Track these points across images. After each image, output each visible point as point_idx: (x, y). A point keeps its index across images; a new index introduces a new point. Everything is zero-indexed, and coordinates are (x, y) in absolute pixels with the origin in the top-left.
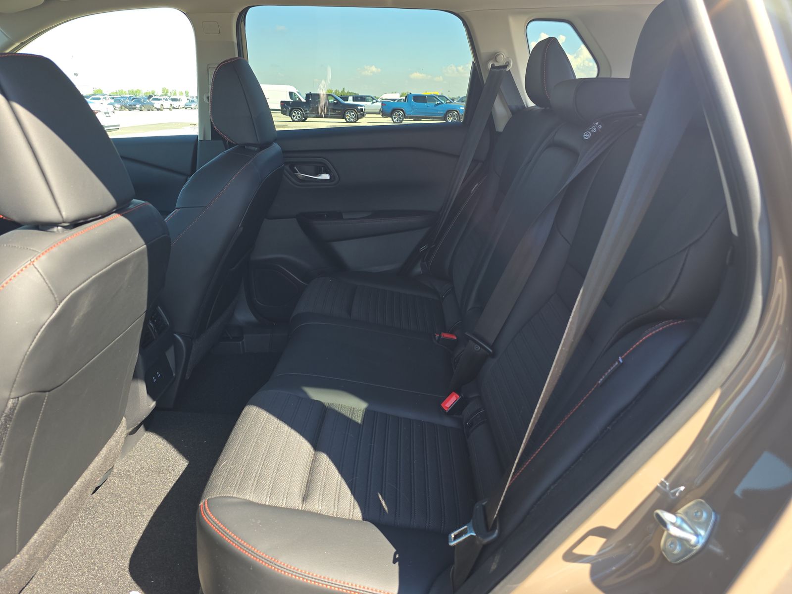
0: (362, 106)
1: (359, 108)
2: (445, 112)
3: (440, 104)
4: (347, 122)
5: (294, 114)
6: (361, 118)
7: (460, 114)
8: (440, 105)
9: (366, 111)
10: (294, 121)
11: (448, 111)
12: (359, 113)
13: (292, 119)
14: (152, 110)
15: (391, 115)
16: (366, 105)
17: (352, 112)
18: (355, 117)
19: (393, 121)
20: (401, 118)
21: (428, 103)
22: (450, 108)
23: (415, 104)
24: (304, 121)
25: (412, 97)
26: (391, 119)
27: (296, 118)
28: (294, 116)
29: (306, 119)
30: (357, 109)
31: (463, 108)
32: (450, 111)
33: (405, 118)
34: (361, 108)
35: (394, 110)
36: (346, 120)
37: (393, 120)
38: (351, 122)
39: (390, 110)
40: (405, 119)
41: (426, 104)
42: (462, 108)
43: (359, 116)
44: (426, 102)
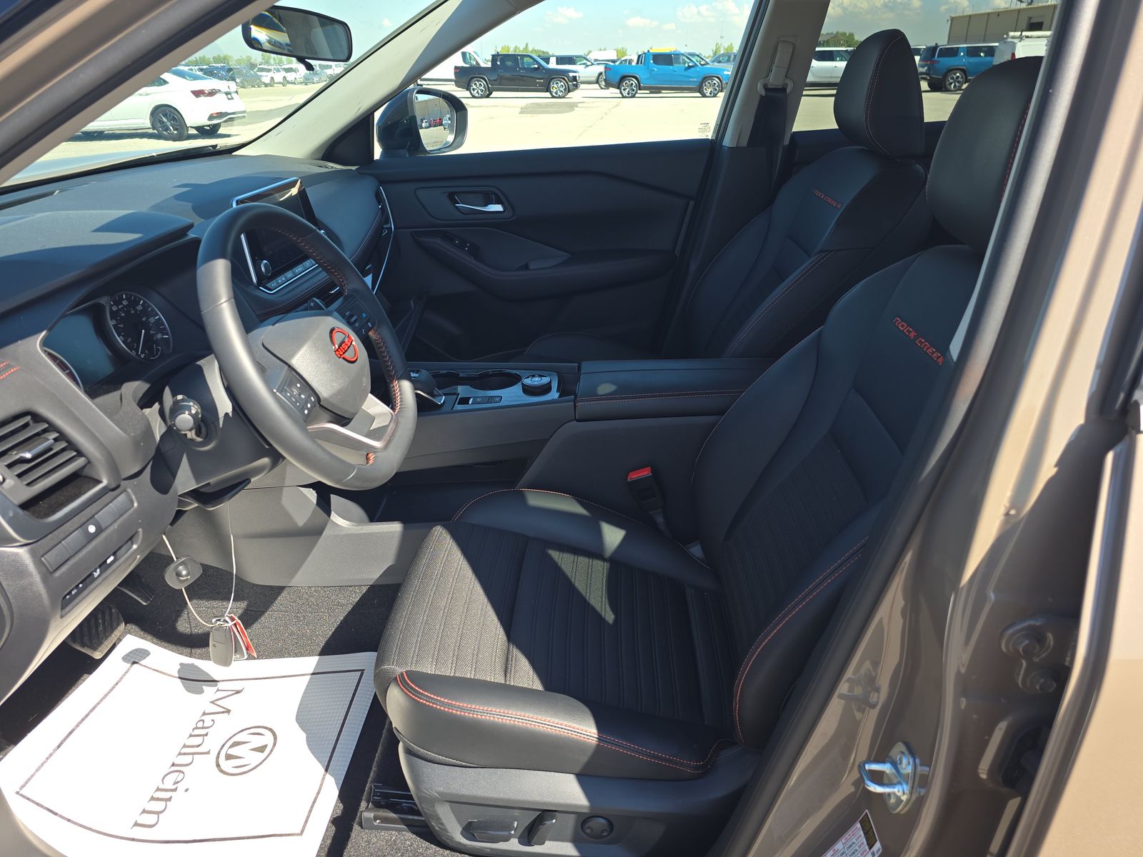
0: (576, 72)
1: (571, 74)
2: (700, 80)
3: (692, 66)
4: (553, 97)
5: (474, 87)
6: (573, 90)
7: (724, 82)
8: (693, 69)
9: (582, 79)
10: (474, 97)
11: (705, 78)
12: (570, 83)
13: (471, 93)
14: (259, 87)
15: (619, 85)
16: (580, 71)
17: (561, 81)
18: (565, 90)
19: (622, 95)
20: (634, 90)
21: (675, 65)
22: (708, 73)
23: (656, 68)
24: (488, 96)
25: (651, 57)
26: (618, 91)
27: (478, 92)
28: (474, 90)
29: (490, 94)
30: (568, 77)
31: (730, 73)
32: (707, 77)
33: (640, 89)
34: (574, 74)
35: (623, 78)
36: (551, 94)
37: (621, 93)
38: (559, 97)
39: (617, 79)
40: (639, 92)
41: (671, 67)
42: (726, 73)
43: (571, 87)
44: (672, 64)
